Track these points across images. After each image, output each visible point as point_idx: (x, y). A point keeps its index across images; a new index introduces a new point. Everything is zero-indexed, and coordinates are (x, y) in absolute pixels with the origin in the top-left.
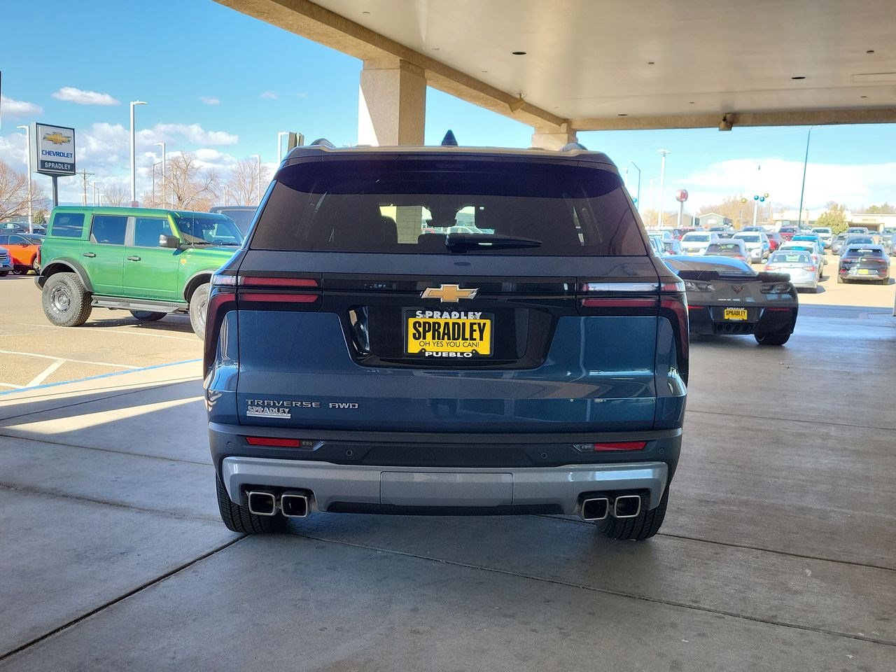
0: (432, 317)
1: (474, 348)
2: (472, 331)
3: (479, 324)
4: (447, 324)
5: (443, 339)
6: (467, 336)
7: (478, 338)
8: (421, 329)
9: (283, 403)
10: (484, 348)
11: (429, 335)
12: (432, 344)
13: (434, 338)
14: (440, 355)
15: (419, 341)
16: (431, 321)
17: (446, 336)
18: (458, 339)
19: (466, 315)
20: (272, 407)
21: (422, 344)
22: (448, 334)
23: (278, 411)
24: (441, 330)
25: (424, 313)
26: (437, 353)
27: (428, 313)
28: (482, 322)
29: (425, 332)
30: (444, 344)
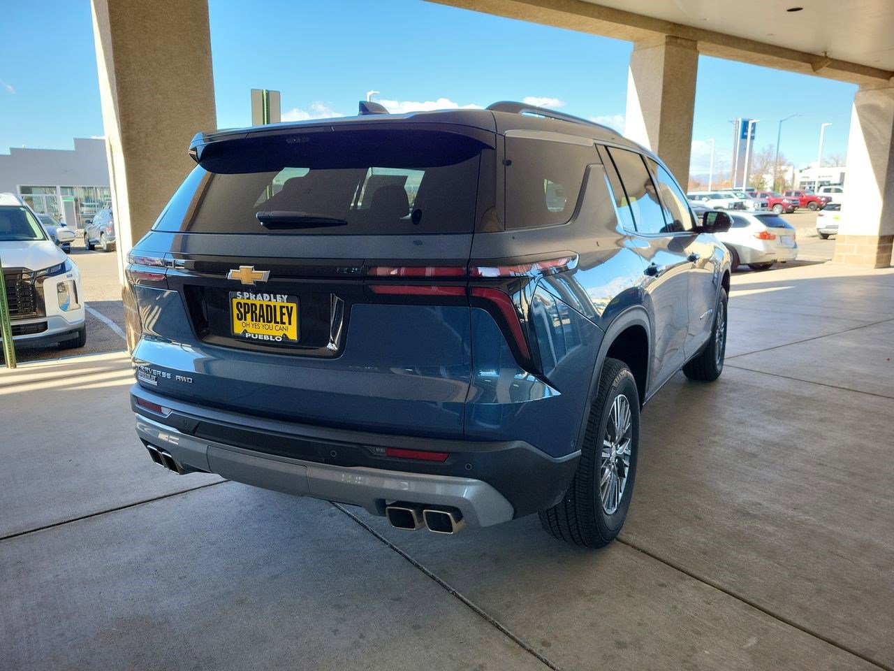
0: (249, 298)
1: (285, 332)
2: (282, 314)
3: (287, 307)
4: (261, 306)
5: (259, 321)
6: (278, 320)
7: (287, 323)
8: (242, 310)
10: (292, 333)
11: (249, 316)
12: (251, 325)
13: (252, 320)
14: (256, 337)
15: (242, 321)
16: (249, 302)
17: (261, 319)
18: (271, 322)
19: (275, 298)
20: (148, 373)
21: (244, 325)
22: (263, 316)
23: (151, 378)
24: (258, 312)
25: (242, 294)
26: (254, 336)
27: (245, 295)
28: (290, 305)
29: (246, 313)
30: (261, 327)
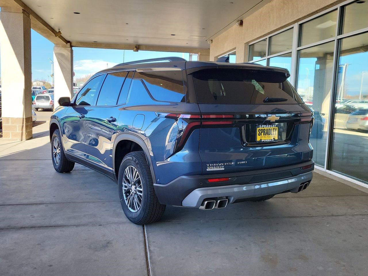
0: (263, 127)
1: (274, 137)
2: (273, 131)
4: (267, 129)
5: (266, 135)
6: (272, 133)
7: (275, 134)
8: (260, 132)
9: (221, 164)
10: (276, 137)
11: (262, 134)
12: (263, 137)
13: (264, 135)
16: (263, 129)
18: (270, 135)
19: (272, 126)
20: (217, 166)
21: (261, 137)
22: (267, 133)
23: (220, 168)
24: (266, 132)
25: (261, 126)
26: (265, 140)
27: (263, 126)
28: (276, 128)
29: (261, 133)
30: (266, 137)
